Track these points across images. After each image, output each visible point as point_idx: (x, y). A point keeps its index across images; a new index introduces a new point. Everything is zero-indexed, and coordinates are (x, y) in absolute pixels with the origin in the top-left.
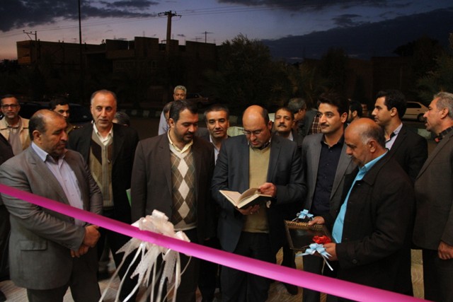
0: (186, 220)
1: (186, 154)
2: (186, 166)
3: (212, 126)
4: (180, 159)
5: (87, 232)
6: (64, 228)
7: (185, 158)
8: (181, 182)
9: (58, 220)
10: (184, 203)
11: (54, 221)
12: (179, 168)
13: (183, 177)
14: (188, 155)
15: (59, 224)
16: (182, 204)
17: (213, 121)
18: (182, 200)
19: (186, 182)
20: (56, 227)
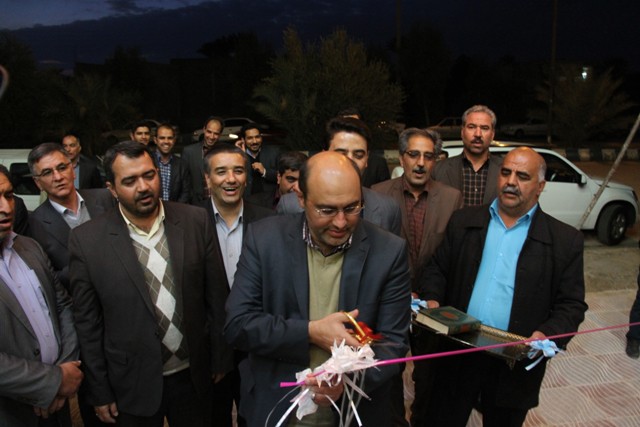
0: (179, 353)
1: (158, 239)
2: (162, 259)
3: (220, 179)
4: (148, 250)
5: (65, 373)
6: (26, 370)
7: (157, 247)
8: (158, 290)
9: (13, 358)
10: (172, 326)
11: (7, 361)
12: (149, 266)
13: (161, 280)
14: (161, 240)
15: (15, 365)
16: (167, 328)
17: (223, 170)
18: (166, 322)
19: (167, 287)
20: (11, 371)
